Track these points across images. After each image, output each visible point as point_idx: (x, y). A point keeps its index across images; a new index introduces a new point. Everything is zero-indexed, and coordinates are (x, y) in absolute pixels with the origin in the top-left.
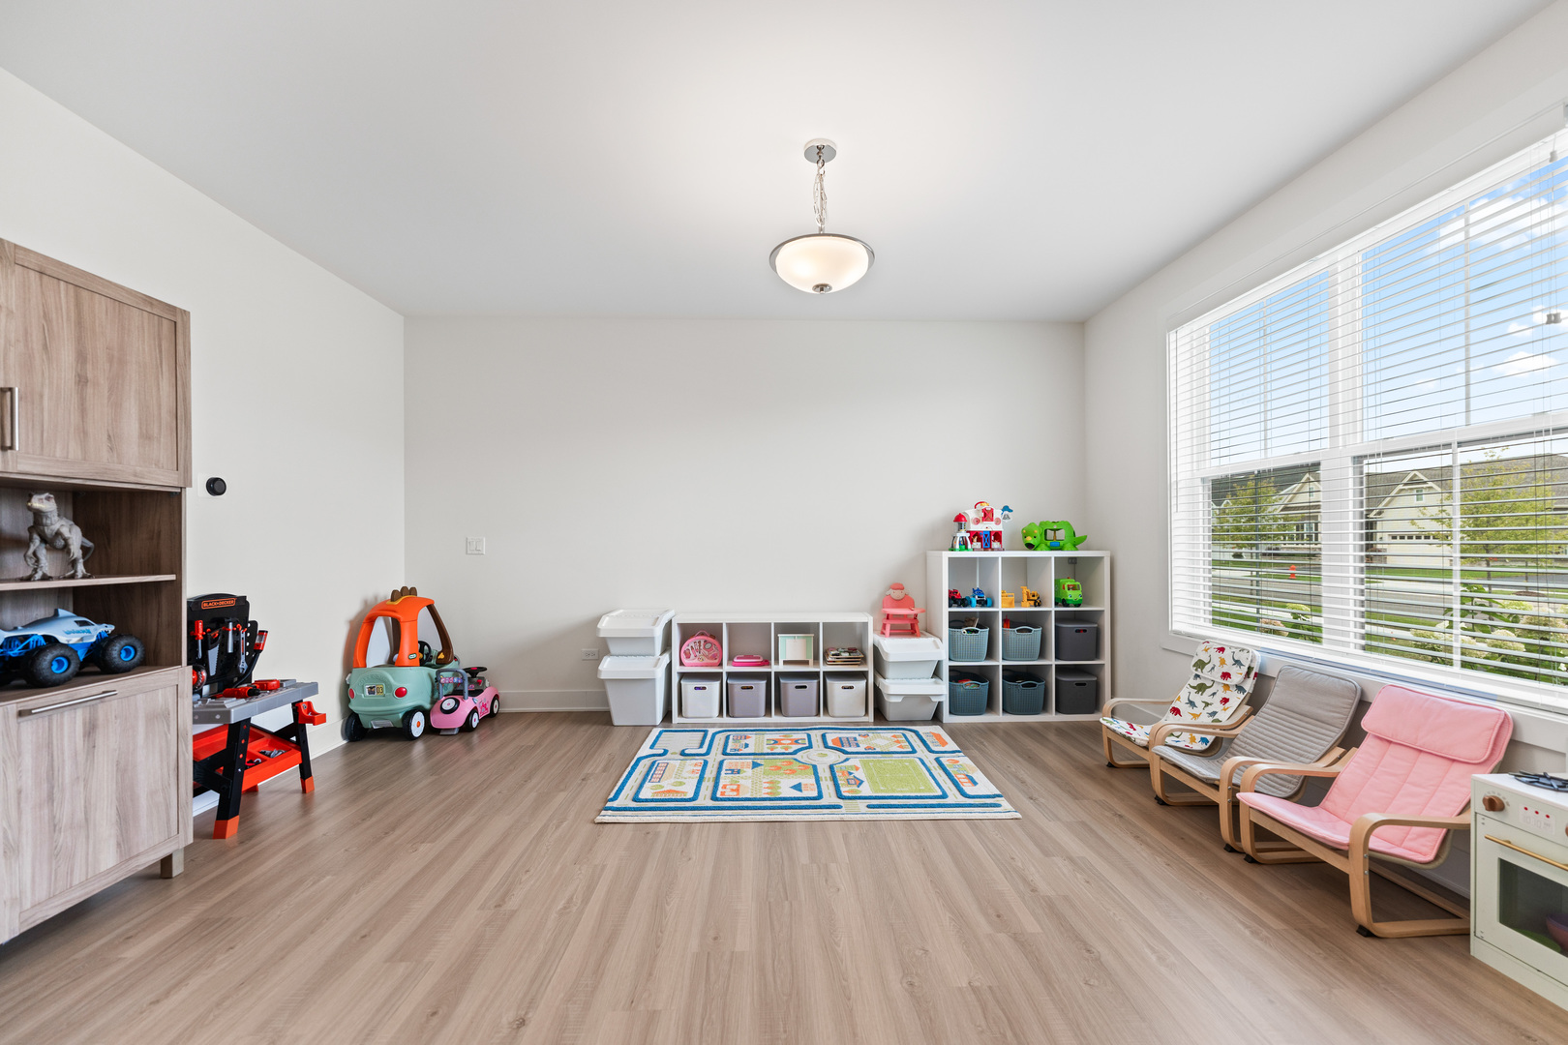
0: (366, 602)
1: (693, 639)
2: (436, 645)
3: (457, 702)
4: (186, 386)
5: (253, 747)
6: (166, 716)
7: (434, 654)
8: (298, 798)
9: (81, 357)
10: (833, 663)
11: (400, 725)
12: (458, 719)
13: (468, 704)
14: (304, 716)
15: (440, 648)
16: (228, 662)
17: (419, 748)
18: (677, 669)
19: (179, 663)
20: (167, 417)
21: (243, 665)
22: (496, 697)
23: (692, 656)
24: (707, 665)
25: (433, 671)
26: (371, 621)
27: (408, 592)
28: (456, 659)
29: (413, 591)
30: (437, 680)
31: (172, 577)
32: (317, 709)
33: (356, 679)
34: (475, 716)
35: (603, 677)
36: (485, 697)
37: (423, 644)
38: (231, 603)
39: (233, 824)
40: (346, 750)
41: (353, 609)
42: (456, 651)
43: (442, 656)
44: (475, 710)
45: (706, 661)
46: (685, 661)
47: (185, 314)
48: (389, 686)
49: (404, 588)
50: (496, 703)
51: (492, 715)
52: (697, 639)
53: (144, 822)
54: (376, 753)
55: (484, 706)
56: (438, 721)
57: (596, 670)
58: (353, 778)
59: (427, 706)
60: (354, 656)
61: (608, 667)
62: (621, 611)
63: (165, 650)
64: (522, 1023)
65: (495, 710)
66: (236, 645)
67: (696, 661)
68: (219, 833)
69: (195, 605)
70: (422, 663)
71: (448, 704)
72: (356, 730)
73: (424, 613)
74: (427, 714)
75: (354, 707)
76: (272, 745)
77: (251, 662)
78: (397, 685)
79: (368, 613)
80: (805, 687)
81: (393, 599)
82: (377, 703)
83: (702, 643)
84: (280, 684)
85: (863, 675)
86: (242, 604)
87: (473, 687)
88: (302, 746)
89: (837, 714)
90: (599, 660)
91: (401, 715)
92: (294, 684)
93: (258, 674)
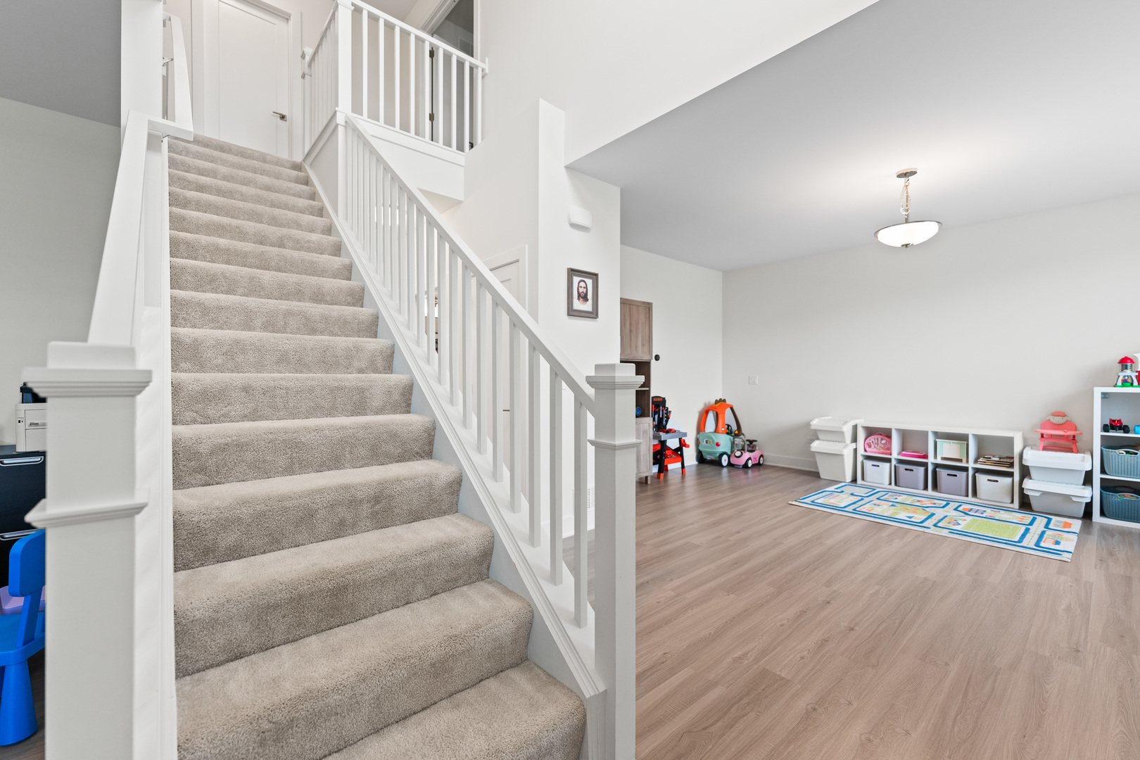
0: (705, 405)
1: (872, 437)
2: (734, 427)
3: (742, 453)
4: (652, 327)
5: (667, 452)
6: (647, 432)
7: (733, 431)
8: (681, 475)
9: (631, 325)
10: (984, 463)
11: (717, 459)
12: (742, 461)
13: (747, 455)
14: (682, 444)
15: (736, 429)
16: (660, 420)
17: (725, 471)
18: (861, 452)
19: (649, 416)
20: (647, 337)
21: (664, 423)
22: (762, 456)
23: (873, 446)
24: (883, 453)
25: (732, 438)
26: (707, 412)
27: (721, 402)
28: (743, 434)
29: (724, 401)
30: (734, 442)
31: (648, 389)
32: (687, 442)
33: (701, 435)
34: (750, 461)
35: (813, 450)
36: (756, 454)
37: (729, 426)
38: (661, 400)
39: (662, 475)
40: (697, 466)
41: (700, 407)
42: (743, 431)
43: (737, 432)
44: (750, 459)
45: (882, 451)
46: (868, 449)
47: (652, 303)
48: (713, 441)
49: (720, 399)
50: (762, 459)
51: (759, 464)
52: (876, 437)
53: (642, 463)
54: (708, 469)
55: (755, 458)
56: (734, 460)
57: (809, 447)
58: (700, 474)
59: (729, 453)
60: (701, 427)
61: (816, 446)
62: (830, 417)
63: (646, 412)
64: (739, 532)
65: (761, 462)
66: (663, 415)
67: (875, 450)
68: (658, 477)
69: (653, 398)
70: (728, 434)
71: (738, 454)
72: (701, 459)
73: (728, 411)
74: (729, 457)
75: (700, 448)
76: (673, 454)
77: (667, 422)
78: (716, 441)
79: (706, 409)
80: (956, 476)
81: (716, 403)
82: (709, 448)
83: (880, 439)
84: (675, 431)
85: (1011, 475)
86: (664, 400)
87: (750, 449)
88: (682, 455)
89: (983, 497)
90: (812, 441)
91: (718, 455)
92: (679, 432)
93: (668, 427)
